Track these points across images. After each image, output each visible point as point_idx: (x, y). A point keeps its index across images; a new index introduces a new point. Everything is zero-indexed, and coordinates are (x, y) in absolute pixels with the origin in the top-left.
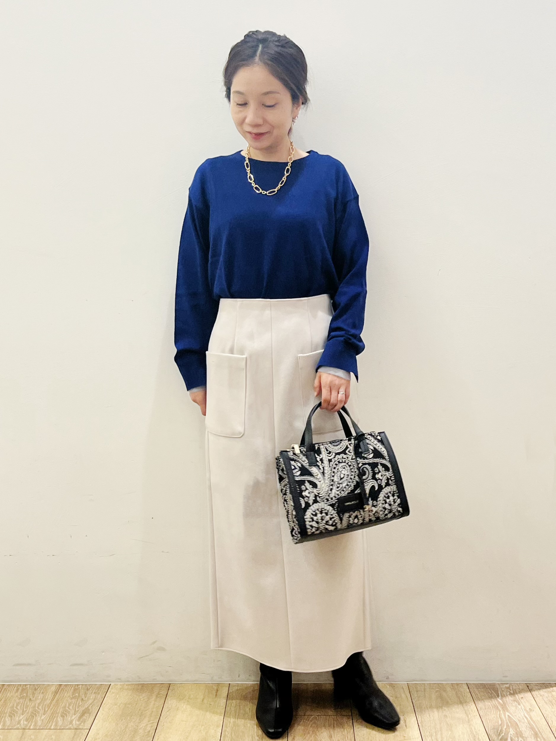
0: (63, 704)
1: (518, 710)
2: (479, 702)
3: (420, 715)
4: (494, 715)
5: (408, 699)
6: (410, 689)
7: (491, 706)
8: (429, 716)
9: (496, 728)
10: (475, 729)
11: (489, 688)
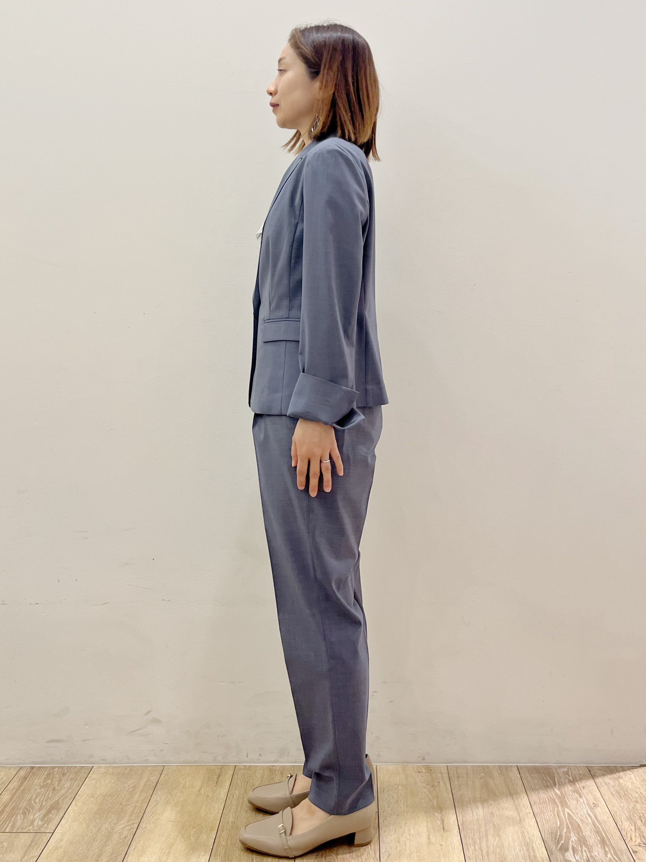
1: (580, 805)
2: (532, 792)
3: (461, 812)
4: (551, 812)
5: (446, 788)
7: (547, 800)
8: (472, 813)
9: (553, 832)
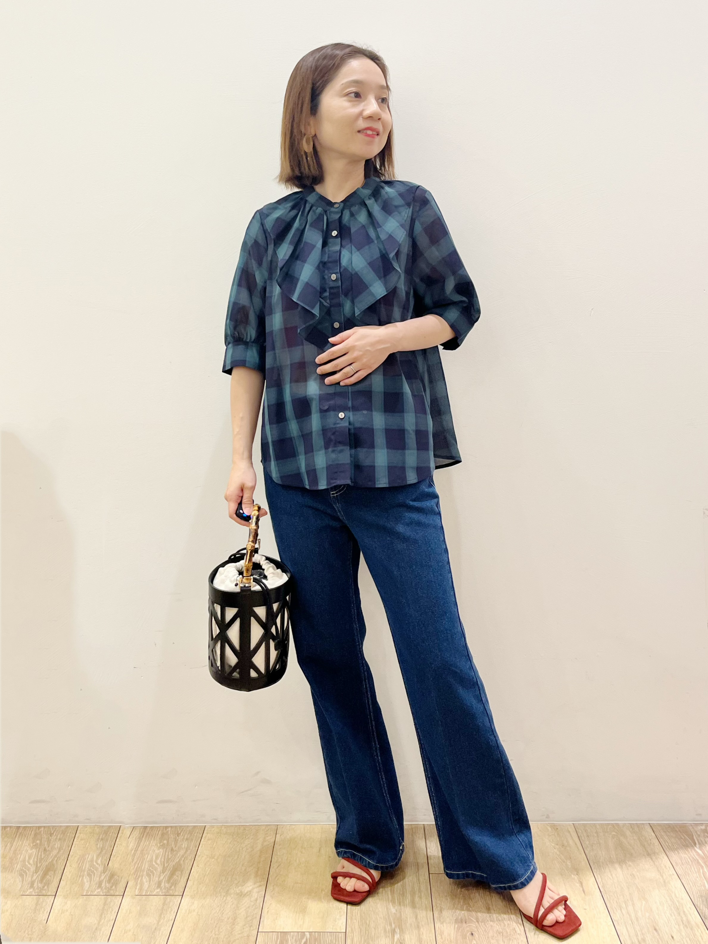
0: (149, 856)
6: (578, 833)
10: (675, 894)
11: (679, 831)
